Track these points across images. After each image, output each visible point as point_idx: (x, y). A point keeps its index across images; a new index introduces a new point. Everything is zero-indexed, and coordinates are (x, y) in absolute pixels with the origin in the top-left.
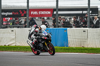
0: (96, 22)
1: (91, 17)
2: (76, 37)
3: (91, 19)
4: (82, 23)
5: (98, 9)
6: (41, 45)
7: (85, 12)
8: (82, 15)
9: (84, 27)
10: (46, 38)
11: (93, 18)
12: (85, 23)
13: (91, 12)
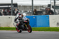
0: (16, 12)
1: (13, 9)
2: (5, 21)
3: (13, 10)
4: (8, 13)
5: (17, 4)
6: (23, 26)
7: (10, 6)
8: (8, 8)
9: (9, 15)
10: (26, 21)
11: (15, 10)
12: (10, 13)
13: (13, 6)
